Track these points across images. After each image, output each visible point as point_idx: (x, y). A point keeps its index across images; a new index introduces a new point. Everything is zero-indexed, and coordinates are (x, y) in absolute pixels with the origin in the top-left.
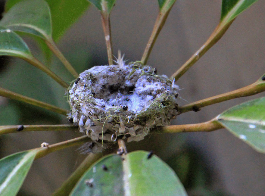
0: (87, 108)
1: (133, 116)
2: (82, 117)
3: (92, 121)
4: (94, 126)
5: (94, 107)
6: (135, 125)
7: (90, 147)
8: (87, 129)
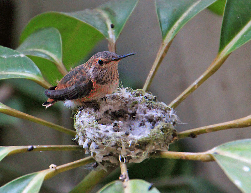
0: (92, 132)
1: (133, 141)
2: (87, 141)
3: (97, 144)
4: (98, 148)
5: (98, 132)
6: (135, 149)
7: (94, 167)
8: (92, 151)
